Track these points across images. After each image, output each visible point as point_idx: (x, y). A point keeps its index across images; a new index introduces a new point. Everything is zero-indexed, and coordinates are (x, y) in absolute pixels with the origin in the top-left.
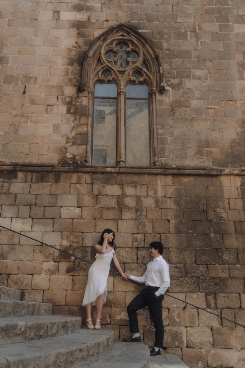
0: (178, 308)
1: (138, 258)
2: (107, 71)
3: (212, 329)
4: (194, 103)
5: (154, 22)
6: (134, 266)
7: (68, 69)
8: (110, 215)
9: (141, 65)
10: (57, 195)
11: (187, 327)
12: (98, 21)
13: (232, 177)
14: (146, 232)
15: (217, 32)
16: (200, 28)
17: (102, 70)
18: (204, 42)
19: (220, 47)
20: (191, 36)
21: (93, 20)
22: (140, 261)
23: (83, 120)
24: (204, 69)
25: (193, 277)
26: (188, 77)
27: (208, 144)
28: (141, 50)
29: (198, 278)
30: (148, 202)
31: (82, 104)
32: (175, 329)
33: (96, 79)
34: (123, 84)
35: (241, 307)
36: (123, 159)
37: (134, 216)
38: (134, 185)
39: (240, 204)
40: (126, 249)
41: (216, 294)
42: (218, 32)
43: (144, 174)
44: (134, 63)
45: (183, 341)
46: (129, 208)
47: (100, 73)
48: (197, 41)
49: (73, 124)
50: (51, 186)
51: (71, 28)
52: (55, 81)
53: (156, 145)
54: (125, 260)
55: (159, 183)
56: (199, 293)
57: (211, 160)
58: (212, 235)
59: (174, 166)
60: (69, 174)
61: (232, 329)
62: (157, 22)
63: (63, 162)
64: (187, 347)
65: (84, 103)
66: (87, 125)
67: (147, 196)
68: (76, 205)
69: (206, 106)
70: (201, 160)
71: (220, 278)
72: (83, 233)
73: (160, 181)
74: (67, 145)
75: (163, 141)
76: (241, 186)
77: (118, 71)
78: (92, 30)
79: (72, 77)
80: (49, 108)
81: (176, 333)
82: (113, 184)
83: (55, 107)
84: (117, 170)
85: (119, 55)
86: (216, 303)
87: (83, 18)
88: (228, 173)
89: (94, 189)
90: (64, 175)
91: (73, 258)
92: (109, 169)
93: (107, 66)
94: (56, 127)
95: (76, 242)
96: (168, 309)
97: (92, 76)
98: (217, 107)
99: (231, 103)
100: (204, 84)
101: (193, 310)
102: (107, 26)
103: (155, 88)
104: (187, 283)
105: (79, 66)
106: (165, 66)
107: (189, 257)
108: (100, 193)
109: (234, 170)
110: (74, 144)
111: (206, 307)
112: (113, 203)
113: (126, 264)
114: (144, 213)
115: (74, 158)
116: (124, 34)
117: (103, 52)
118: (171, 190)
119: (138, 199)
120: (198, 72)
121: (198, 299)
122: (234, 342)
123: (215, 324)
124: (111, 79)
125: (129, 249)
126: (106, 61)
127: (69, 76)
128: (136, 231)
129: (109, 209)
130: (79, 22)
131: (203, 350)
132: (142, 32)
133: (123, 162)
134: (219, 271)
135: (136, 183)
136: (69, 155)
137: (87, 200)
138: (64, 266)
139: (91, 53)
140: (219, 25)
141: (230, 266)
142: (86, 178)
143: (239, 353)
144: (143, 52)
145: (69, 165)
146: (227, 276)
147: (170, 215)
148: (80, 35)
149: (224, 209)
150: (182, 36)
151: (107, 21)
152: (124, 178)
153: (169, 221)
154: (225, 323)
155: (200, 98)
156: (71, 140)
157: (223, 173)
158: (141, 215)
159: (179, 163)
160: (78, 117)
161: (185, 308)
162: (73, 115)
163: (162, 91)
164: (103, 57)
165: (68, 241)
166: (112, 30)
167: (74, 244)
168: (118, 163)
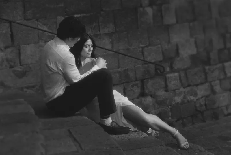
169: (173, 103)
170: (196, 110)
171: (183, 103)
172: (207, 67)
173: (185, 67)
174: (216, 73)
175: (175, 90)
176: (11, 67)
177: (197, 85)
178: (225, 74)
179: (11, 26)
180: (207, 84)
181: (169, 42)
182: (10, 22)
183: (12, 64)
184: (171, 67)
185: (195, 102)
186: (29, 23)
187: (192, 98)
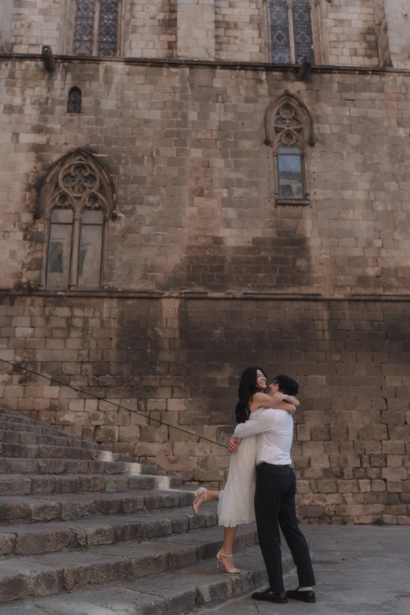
0: (113, 411)
1: (81, 371)
2: (64, 197)
3: (140, 427)
4: (145, 230)
5: (113, 146)
6: (78, 377)
7: (26, 195)
8: (59, 334)
9: (98, 191)
10: (12, 317)
11: (119, 426)
12: (57, 144)
13: (172, 300)
14: (90, 349)
15: (173, 157)
16: (158, 153)
17: (59, 196)
18: (160, 167)
19: (174, 172)
20: (148, 161)
21: (52, 144)
22: (83, 374)
23: (39, 246)
24: (156, 195)
25: (128, 385)
26: (141, 203)
27: (153, 268)
28: (98, 175)
29: (133, 386)
30: (95, 322)
31: (38, 231)
32: (109, 427)
33: (52, 205)
34: (78, 210)
35: (166, 410)
36: (74, 282)
37: (81, 334)
38: (82, 307)
39: (176, 323)
40: (72, 363)
41: (146, 400)
42: (175, 156)
43: (92, 297)
44: (91, 188)
45: (115, 438)
46: (76, 328)
47: (57, 199)
48: (153, 167)
49: (28, 251)
50: (7, 309)
51: (29, 151)
52: (13, 208)
53: (105, 270)
54: (71, 373)
55: (105, 305)
56: (132, 399)
57: (154, 284)
58: (149, 350)
59: (120, 290)
60: (23, 298)
61: (157, 427)
62: (116, 146)
63: (19, 286)
64: (119, 441)
65: (40, 230)
66: (42, 251)
67: (94, 317)
68: (29, 325)
69: (155, 233)
70: (146, 284)
71: (152, 386)
72: (34, 350)
73: (106, 304)
74: (23, 271)
75: (111, 267)
76: (179, 307)
77: (75, 197)
78: (51, 154)
79: (29, 203)
80: (6, 234)
81: (110, 431)
82: (63, 307)
83: (12, 234)
84: (67, 294)
85: (77, 180)
86: (146, 407)
87: (42, 141)
88: (168, 296)
89: (46, 311)
90: (18, 299)
91: (25, 371)
92: (60, 293)
93: (63, 192)
94: (13, 254)
95: (27, 358)
96: (105, 412)
97: (49, 202)
98: (165, 233)
99: (179, 229)
100: (155, 210)
101: (125, 413)
102: (66, 149)
103: (108, 215)
104: (123, 391)
105: (36, 192)
106: (120, 192)
107: (126, 370)
108: (51, 315)
109: (173, 293)
110: (29, 269)
111: (136, 409)
112: (62, 324)
113: (71, 376)
114: (90, 332)
115: (28, 283)
116: (83, 159)
117: (60, 177)
118: (115, 311)
119: (85, 319)
120: (151, 199)
121: (131, 403)
122: (157, 437)
123: (144, 423)
124: (67, 205)
125: (74, 363)
126: (63, 187)
127: (27, 202)
128: (82, 348)
129: (58, 328)
130: (38, 145)
131: (131, 444)
132: (99, 157)
133: (74, 286)
134: (151, 380)
135: (84, 305)
136: (24, 280)
137: (39, 321)
138: (16, 378)
139: (48, 179)
140: (177, 149)
141: (161, 377)
142: (39, 301)
143: (160, 446)
144: (100, 178)
145: (23, 289)
146: (158, 384)
147: (113, 334)
148: (39, 159)
149: (162, 328)
150: (139, 160)
151: (66, 144)
152: (74, 301)
153: (111, 339)
154: (152, 422)
155: (151, 225)
156: (26, 266)
157: (164, 296)
158: (87, 334)
159: (125, 287)
160: (34, 243)
161: (118, 411)
162: (29, 242)
163: (114, 217)
164: (61, 184)
165: (21, 356)
166: (69, 155)
167: (27, 360)
168: (70, 286)
169: (301, 503)
170: (324, 513)
171: (310, 505)
172: (339, 481)
173: (316, 477)
174: (349, 487)
175: (304, 494)
176: (166, 456)
177: (327, 494)
178: (359, 489)
179: (168, 429)
180: (338, 494)
181: (302, 455)
182: (168, 425)
183: (167, 454)
184: (302, 475)
185: (323, 507)
186: (182, 428)
187: (321, 503)
